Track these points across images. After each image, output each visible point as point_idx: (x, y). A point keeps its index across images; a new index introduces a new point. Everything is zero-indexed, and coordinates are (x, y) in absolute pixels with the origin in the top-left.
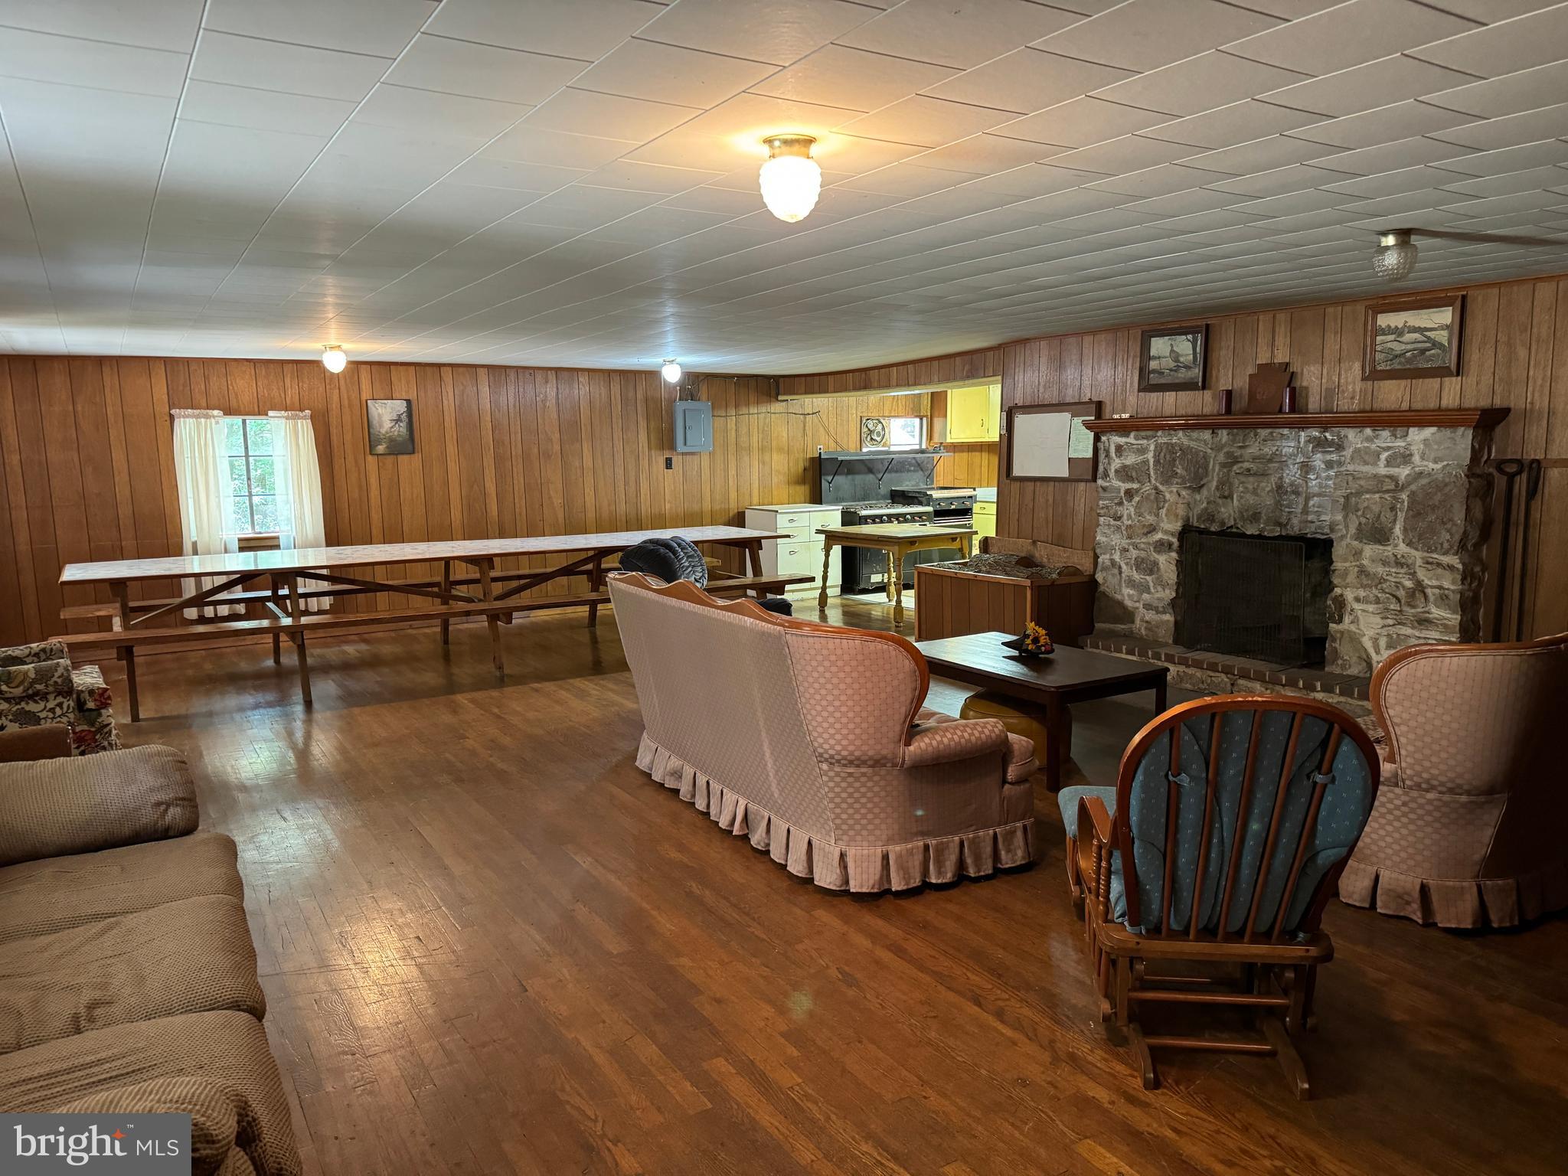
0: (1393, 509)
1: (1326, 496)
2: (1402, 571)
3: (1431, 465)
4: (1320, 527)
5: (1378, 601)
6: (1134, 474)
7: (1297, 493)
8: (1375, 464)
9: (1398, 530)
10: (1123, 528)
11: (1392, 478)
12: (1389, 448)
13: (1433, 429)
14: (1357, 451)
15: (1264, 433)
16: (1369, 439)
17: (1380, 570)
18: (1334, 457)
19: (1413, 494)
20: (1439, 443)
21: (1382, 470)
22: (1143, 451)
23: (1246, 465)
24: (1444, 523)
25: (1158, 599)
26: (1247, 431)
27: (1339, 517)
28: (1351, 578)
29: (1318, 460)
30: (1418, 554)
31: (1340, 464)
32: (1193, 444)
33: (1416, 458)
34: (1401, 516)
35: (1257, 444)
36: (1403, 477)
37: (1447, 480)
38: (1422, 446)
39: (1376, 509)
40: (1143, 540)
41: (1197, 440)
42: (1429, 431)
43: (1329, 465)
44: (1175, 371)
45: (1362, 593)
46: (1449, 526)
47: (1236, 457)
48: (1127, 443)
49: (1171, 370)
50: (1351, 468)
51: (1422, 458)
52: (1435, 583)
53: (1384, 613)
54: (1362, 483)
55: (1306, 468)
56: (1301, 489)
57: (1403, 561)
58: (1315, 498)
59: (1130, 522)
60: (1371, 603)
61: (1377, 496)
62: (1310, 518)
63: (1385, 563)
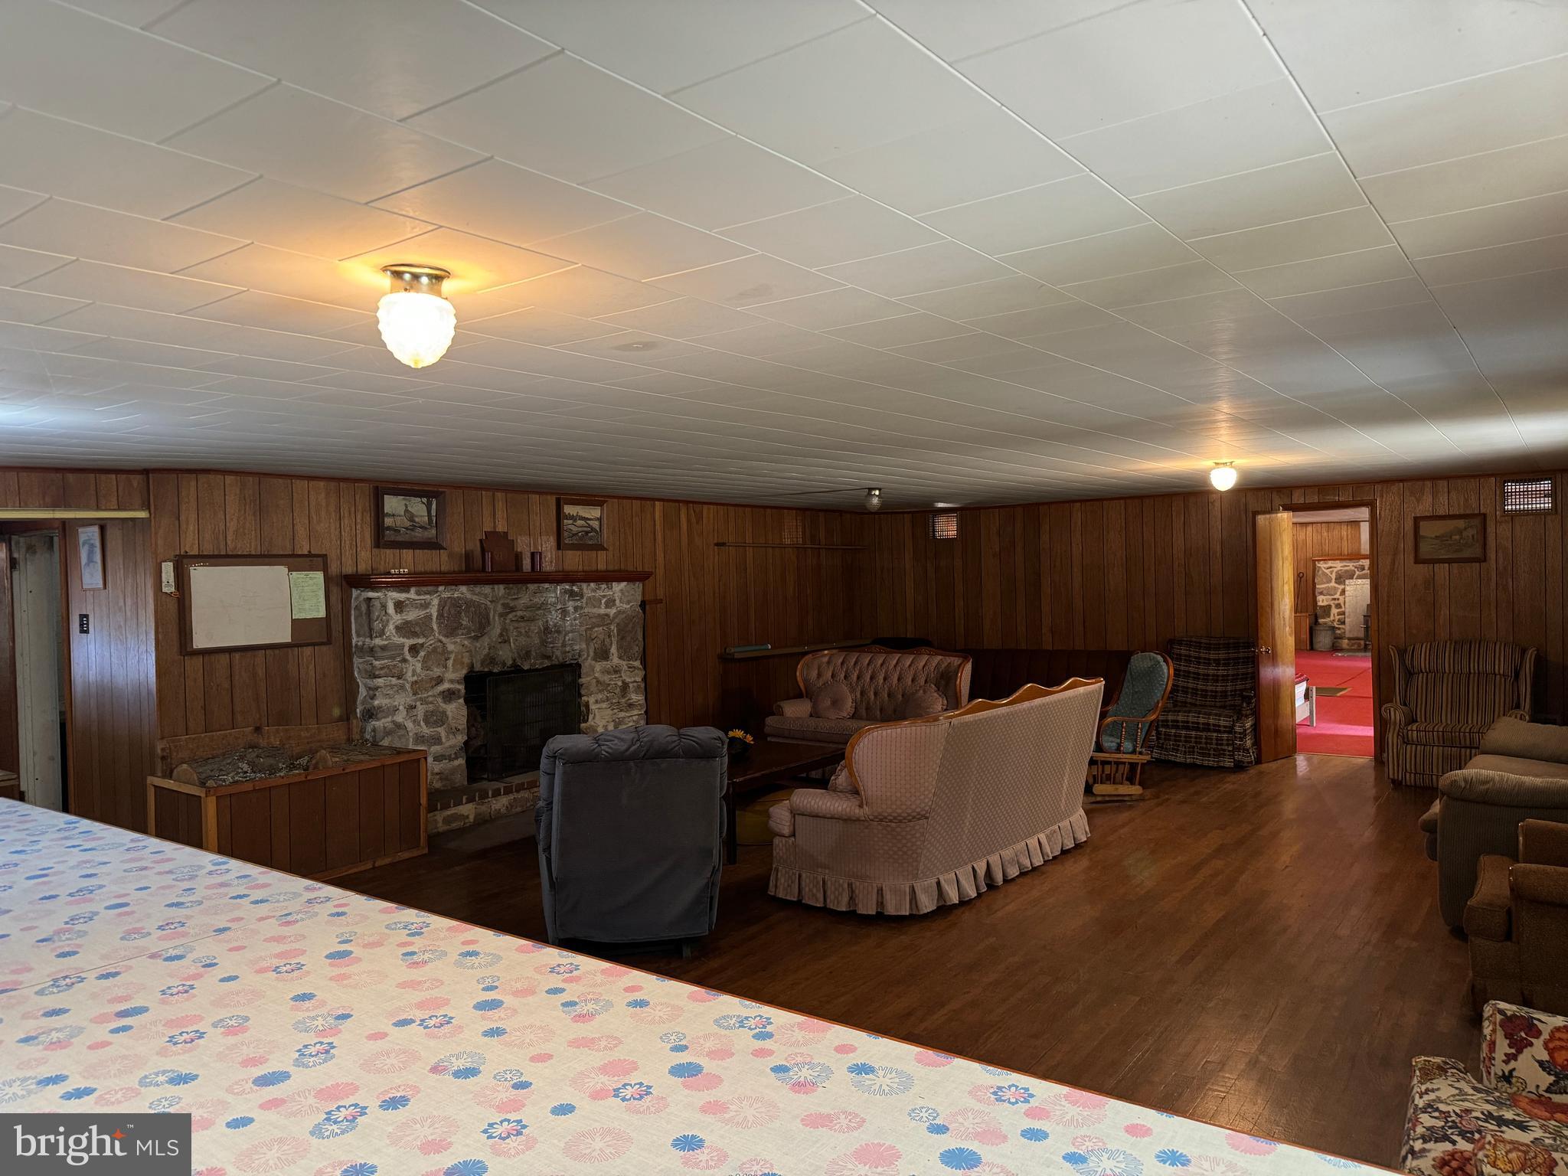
0: (609, 636)
1: (575, 632)
2: (617, 676)
3: (625, 606)
4: (573, 655)
5: (608, 699)
6: (417, 629)
7: (558, 632)
8: (600, 607)
9: (614, 650)
10: (408, 686)
11: (607, 615)
12: (604, 596)
13: (625, 583)
14: (589, 598)
15: (532, 587)
16: (594, 591)
17: (606, 678)
18: (579, 604)
19: (618, 624)
20: (628, 592)
21: (603, 611)
22: (426, 605)
23: (520, 613)
24: (635, 641)
25: (450, 747)
26: (520, 585)
27: (584, 646)
28: (593, 688)
29: (571, 606)
30: (624, 663)
31: (582, 608)
32: (475, 598)
33: (617, 602)
34: (614, 640)
35: (527, 596)
36: (611, 615)
37: (633, 614)
38: (620, 594)
39: (602, 637)
40: (430, 693)
41: (479, 594)
42: (624, 584)
43: (576, 608)
44: (412, 530)
45: (600, 696)
46: (637, 642)
47: (512, 608)
48: (408, 599)
49: (407, 529)
50: (586, 610)
51: (620, 602)
52: (633, 679)
53: (611, 706)
54: (594, 620)
55: (564, 612)
56: (561, 629)
57: (617, 669)
58: (570, 634)
59: (415, 678)
60: (604, 702)
61: (601, 628)
62: (567, 649)
63: (609, 673)
